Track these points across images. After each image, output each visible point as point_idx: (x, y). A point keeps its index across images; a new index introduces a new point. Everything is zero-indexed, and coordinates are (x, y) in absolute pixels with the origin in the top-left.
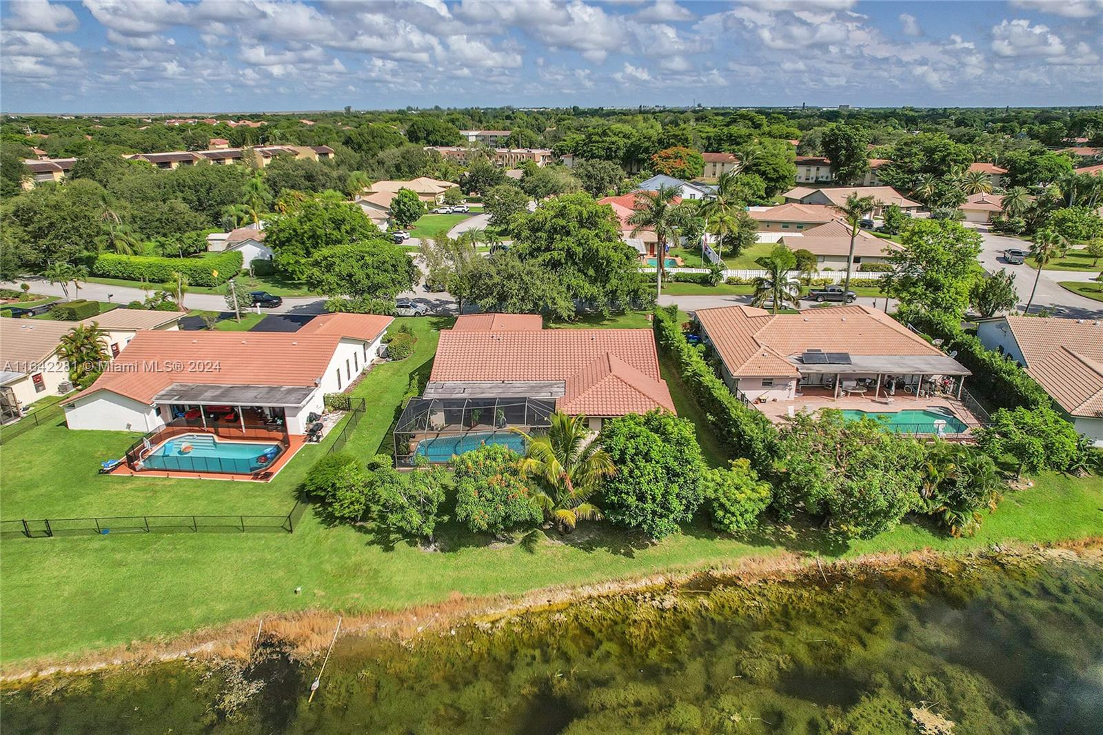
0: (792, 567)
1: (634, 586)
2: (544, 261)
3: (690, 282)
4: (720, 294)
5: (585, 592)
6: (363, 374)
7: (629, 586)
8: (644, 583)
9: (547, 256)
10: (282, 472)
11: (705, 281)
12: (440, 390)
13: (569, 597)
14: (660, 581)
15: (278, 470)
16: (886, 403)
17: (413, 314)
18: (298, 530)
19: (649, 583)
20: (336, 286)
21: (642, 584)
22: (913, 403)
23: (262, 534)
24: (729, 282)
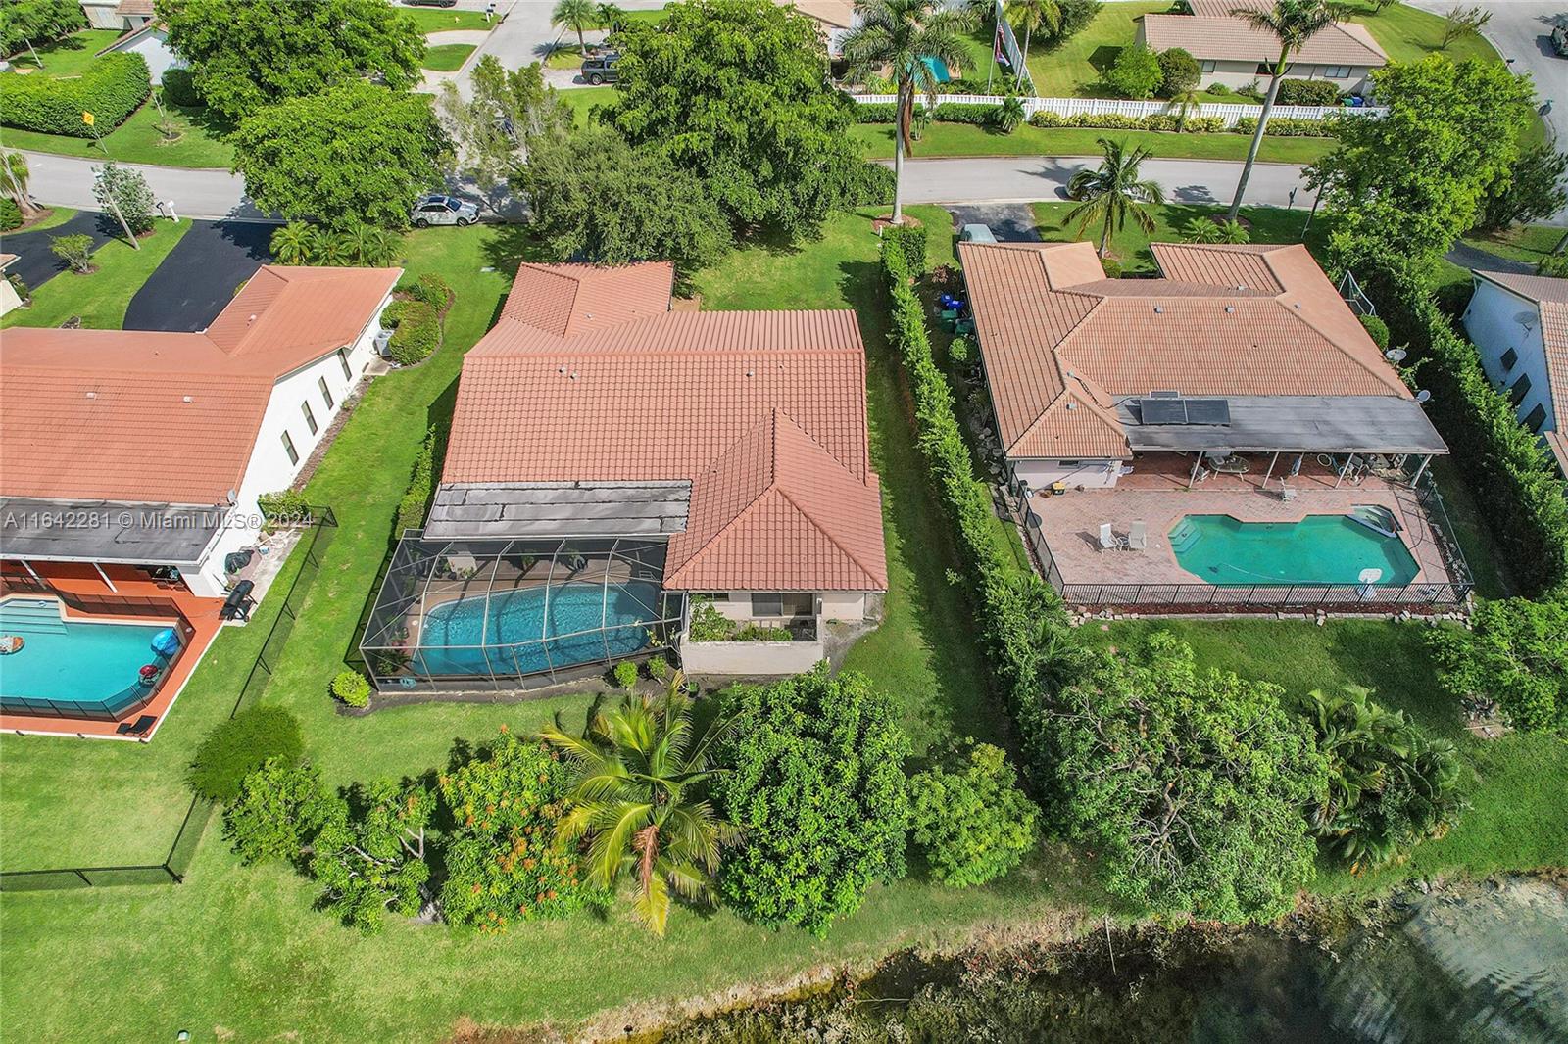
0: (1058, 938)
1: (779, 991)
2: (673, 156)
3: (964, 122)
4: (1016, 156)
5: (693, 1006)
6: (345, 410)
7: (771, 991)
8: (797, 981)
9: (678, 143)
10: (175, 711)
11: (991, 122)
12: (458, 511)
13: (663, 1019)
14: (825, 976)
15: (165, 707)
16: (1279, 496)
17: (454, 222)
18: (191, 876)
19: (806, 982)
20: (290, 197)
21: (790, 988)
22: (1330, 495)
23: (125, 889)
24: (1036, 122)
